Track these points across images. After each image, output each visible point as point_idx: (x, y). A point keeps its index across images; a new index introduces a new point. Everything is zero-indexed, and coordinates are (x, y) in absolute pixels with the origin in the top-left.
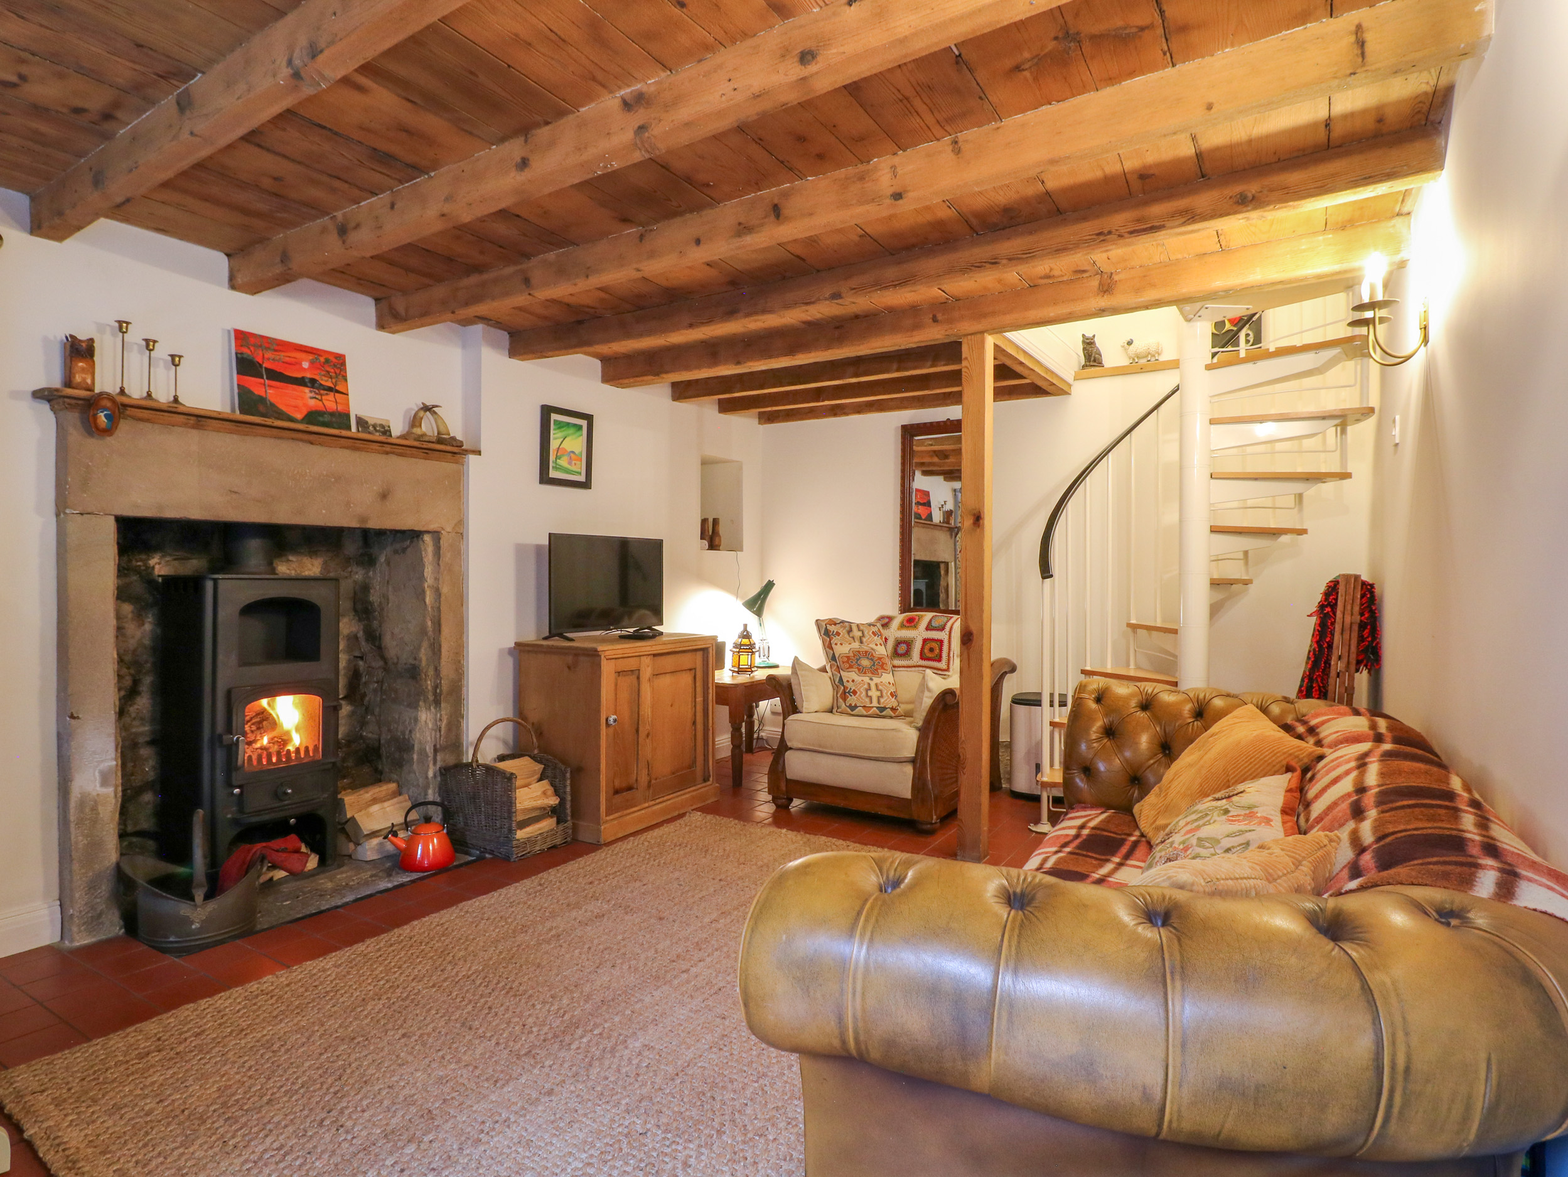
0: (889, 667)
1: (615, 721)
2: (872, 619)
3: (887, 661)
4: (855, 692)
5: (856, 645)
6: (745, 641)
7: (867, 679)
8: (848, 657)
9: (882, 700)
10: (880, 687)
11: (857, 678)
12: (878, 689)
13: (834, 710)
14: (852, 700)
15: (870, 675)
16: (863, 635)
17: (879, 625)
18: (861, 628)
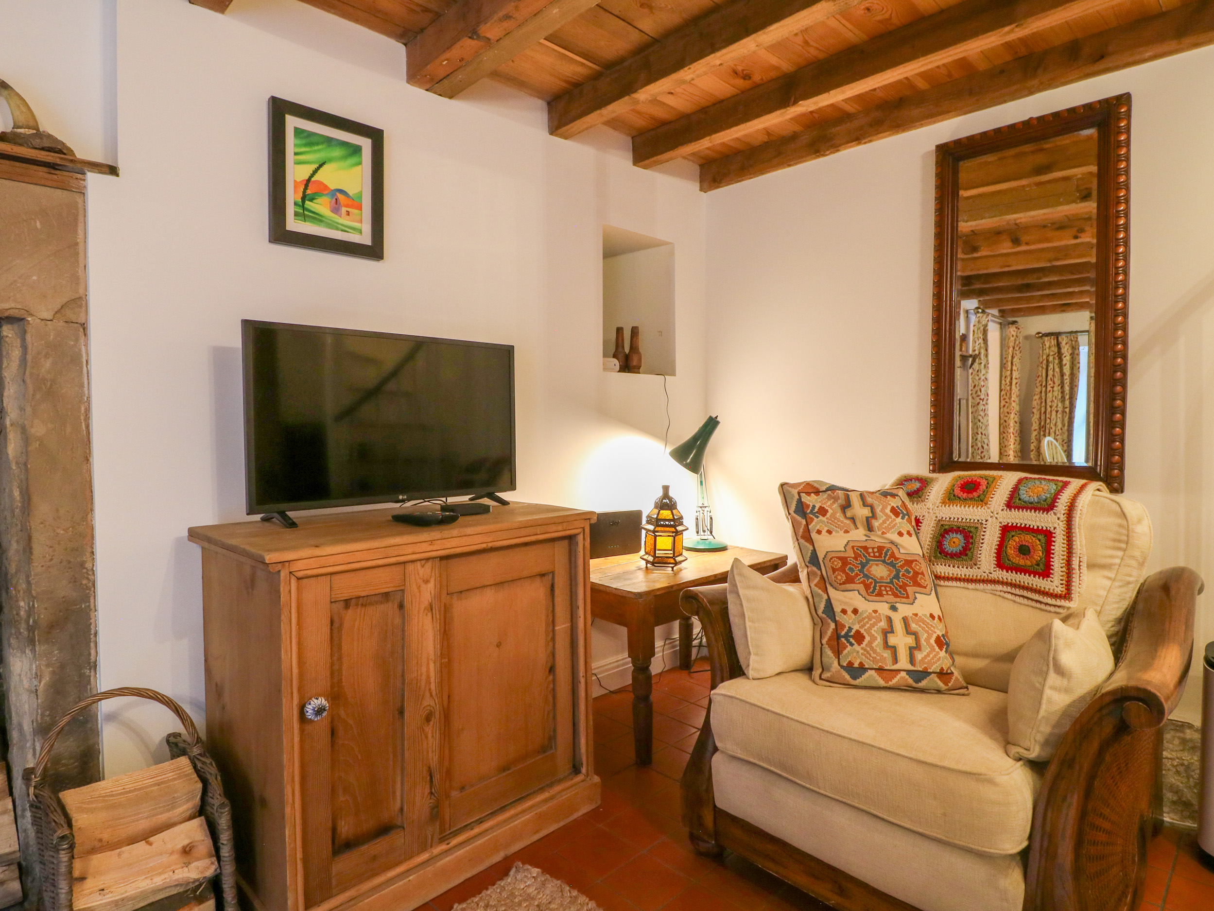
0: (928, 580)
1: (319, 711)
2: (887, 481)
3: (923, 566)
4: (859, 638)
5: (859, 535)
6: (666, 514)
7: (883, 608)
8: (844, 560)
9: (919, 656)
10: (914, 626)
11: (866, 606)
12: (908, 631)
13: (816, 673)
14: (854, 653)
15: (891, 598)
16: (874, 516)
17: (901, 493)
18: (869, 500)
